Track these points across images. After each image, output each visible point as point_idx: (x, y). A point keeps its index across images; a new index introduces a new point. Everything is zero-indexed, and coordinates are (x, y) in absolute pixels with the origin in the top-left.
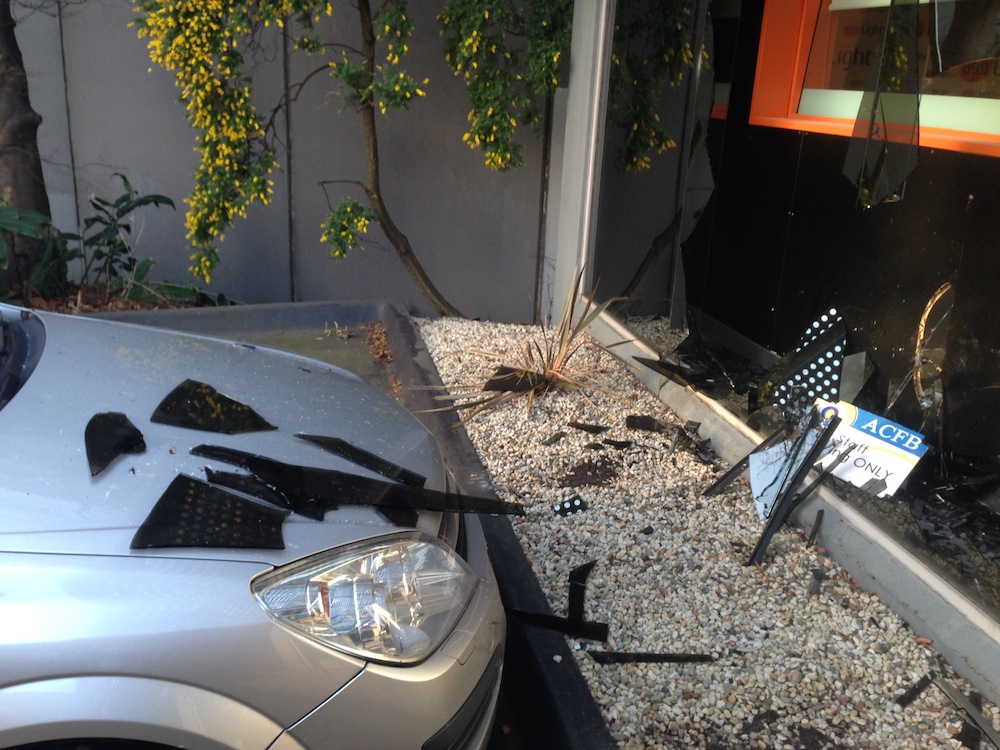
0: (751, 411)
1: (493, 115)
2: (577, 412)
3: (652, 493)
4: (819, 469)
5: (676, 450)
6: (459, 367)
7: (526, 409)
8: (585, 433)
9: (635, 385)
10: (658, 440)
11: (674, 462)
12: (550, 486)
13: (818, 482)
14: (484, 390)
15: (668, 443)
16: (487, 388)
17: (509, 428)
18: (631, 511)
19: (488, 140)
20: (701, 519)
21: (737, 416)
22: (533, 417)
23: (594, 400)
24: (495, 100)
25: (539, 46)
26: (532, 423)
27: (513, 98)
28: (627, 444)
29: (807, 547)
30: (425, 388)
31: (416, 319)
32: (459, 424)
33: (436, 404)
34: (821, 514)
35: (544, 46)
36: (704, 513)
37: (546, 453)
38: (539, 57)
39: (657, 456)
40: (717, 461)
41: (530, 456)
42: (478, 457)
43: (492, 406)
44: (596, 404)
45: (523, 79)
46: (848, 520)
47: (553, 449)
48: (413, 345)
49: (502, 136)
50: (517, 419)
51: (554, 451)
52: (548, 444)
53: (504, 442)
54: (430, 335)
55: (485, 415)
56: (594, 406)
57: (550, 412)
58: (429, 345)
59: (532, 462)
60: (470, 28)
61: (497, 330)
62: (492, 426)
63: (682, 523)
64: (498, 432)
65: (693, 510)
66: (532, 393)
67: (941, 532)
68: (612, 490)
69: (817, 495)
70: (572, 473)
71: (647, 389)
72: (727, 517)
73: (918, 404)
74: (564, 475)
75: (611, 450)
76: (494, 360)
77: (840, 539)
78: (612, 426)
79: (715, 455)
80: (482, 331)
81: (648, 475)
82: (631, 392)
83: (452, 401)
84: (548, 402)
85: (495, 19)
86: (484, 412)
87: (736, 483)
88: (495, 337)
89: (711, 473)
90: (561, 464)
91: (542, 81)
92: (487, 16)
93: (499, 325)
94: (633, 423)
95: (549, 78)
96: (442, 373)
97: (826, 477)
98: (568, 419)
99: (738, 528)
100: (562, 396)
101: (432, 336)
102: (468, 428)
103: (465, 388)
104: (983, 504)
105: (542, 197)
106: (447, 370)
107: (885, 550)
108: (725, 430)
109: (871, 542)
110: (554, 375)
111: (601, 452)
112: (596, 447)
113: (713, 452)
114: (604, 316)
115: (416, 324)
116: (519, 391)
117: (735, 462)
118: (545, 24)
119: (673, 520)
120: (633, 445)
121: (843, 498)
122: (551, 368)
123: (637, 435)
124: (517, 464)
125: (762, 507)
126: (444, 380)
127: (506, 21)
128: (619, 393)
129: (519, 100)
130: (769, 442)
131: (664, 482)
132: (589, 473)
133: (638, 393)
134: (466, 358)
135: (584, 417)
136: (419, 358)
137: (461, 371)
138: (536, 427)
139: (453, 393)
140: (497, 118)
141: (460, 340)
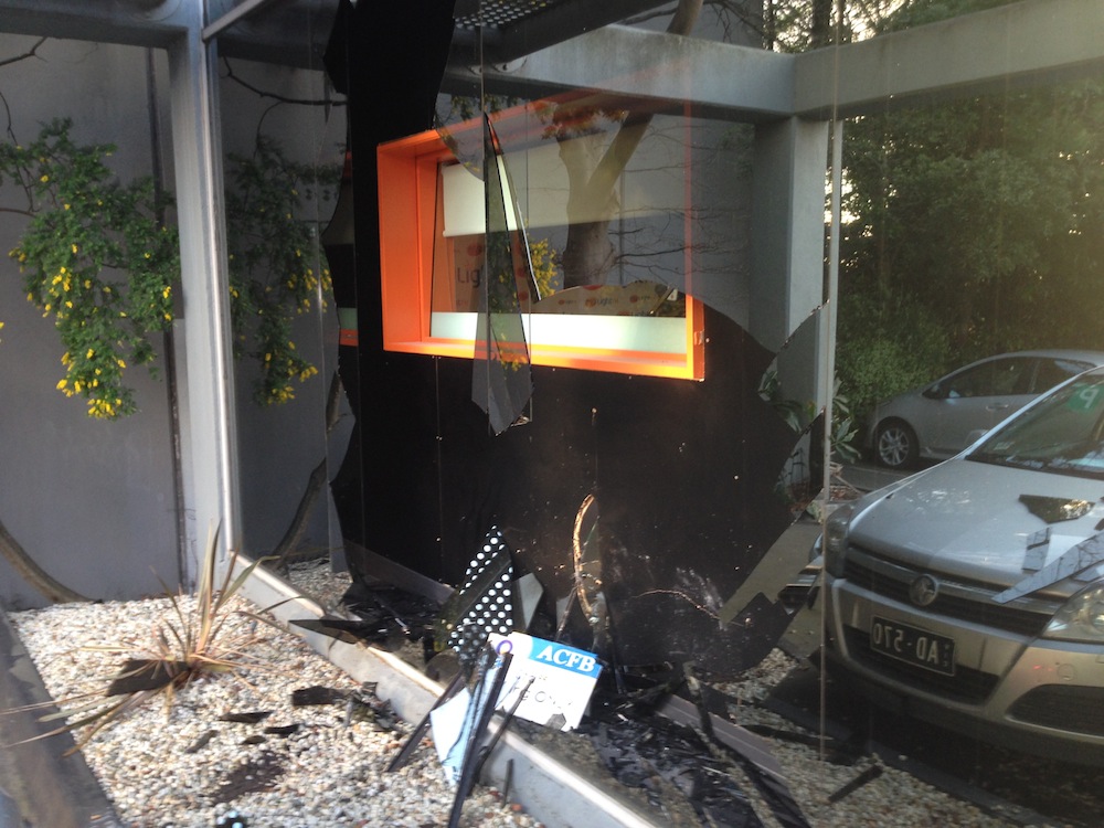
0: (428, 657)
1: (94, 358)
2: (230, 701)
3: (326, 785)
4: (501, 713)
5: (353, 722)
6: (73, 670)
7: (165, 710)
8: (240, 725)
9: (301, 650)
10: (331, 712)
11: (351, 737)
12: (198, 807)
13: (504, 728)
14: (109, 695)
15: (343, 714)
16: (112, 692)
17: (144, 739)
18: (302, 816)
19: (89, 385)
20: (386, 803)
21: (415, 667)
22: (174, 718)
23: (252, 680)
24: (96, 339)
25: (143, 279)
26: (172, 728)
27: (119, 337)
28: (293, 729)
29: (502, 807)
30: (26, 708)
31: (14, 615)
32: (74, 749)
33: (43, 728)
34: (511, 764)
35: (149, 280)
36: (388, 794)
37: (193, 764)
38: (144, 292)
39: (331, 735)
40: (399, 725)
41: (171, 773)
42: (101, 788)
43: (117, 715)
44: (253, 684)
45: (128, 317)
46: (537, 765)
47: (200, 756)
48: (8, 651)
49: (109, 381)
50: (153, 725)
51: (203, 759)
52: (193, 751)
53: (137, 760)
54: (32, 634)
55: (110, 729)
56: (251, 688)
57: (195, 708)
58: (32, 648)
59: (174, 781)
60: (56, 265)
61: (125, 611)
62: (120, 743)
63: (364, 814)
64: (127, 749)
65: (376, 795)
66: (170, 688)
67: (627, 756)
68: (277, 794)
69: (504, 743)
70: (228, 783)
71: (315, 653)
72: (415, 792)
73: (586, 621)
74: (217, 788)
75: (275, 742)
76: (119, 654)
77: (533, 790)
78: (274, 708)
79: (397, 718)
80: (105, 617)
81: (322, 761)
82: (296, 659)
83: (65, 719)
84: (192, 695)
85: (85, 253)
86: (107, 726)
87: (423, 747)
88: (122, 621)
89: (395, 742)
90: (212, 773)
91: (152, 318)
92: (75, 250)
93: (128, 604)
94: (301, 698)
95: (160, 314)
96: (49, 682)
97: (511, 722)
98: (219, 712)
99: (427, 803)
100: (210, 683)
101: (36, 636)
102: (87, 751)
103: (82, 697)
104: (662, 715)
105: (173, 440)
106: (55, 679)
107: (576, 791)
108: (404, 685)
109: (562, 786)
110: (198, 660)
111: (263, 746)
112: (255, 740)
113: (395, 714)
114: (259, 572)
115: (13, 622)
116: (153, 689)
117: (418, 721)
118: (147, 256)
119: (352, 813)
120: (301, 728)
121: (530, 741)
122: (194, 651)
123: (306, 714)
124: (155, 787)
125: (452, 771)
126: (53, 692)
127: (99, 254)
128: (283, 664)
129: (127, 338)
130: (451, 692)
131: (340, 768)
132: (249, 778)
133: (305, 659)
134: (82, 657)
135: (240, 704)
136: (18, 669)
137: (77, 676)
138: (178, 731)
139: (65, 708)
140: (100, 360)
141: (74, 634)
